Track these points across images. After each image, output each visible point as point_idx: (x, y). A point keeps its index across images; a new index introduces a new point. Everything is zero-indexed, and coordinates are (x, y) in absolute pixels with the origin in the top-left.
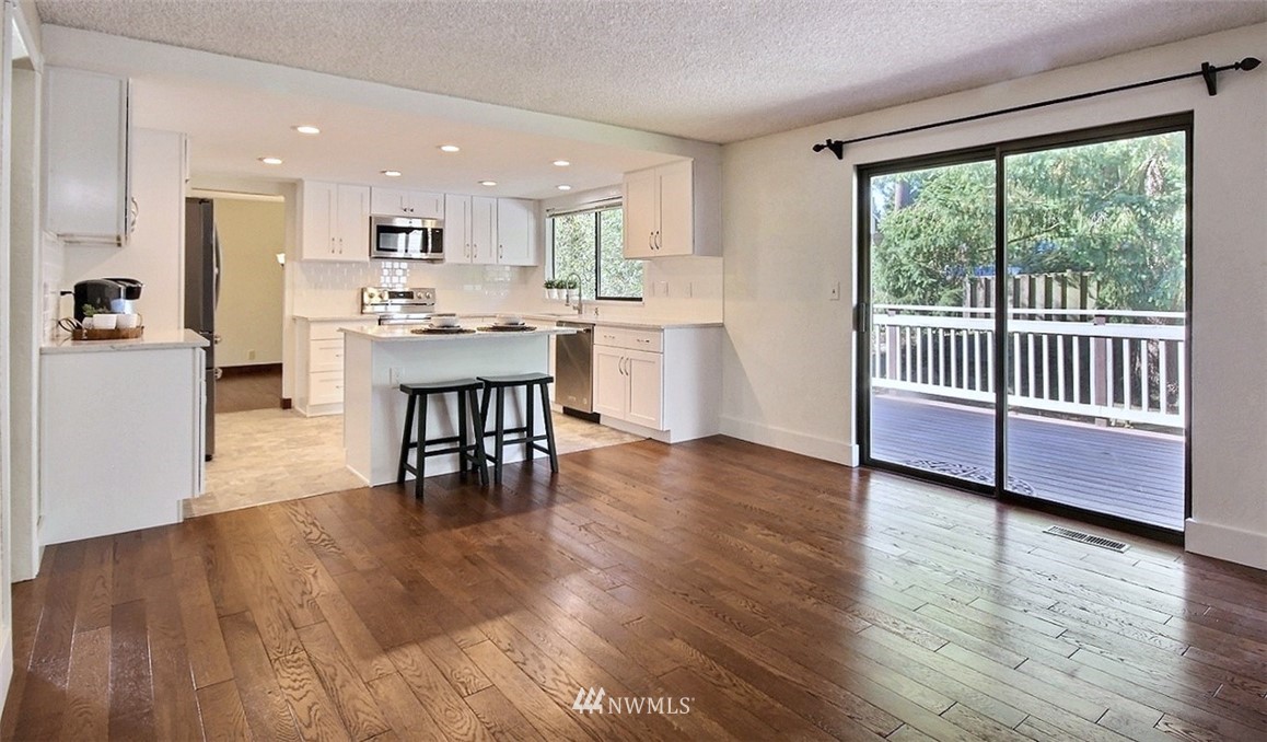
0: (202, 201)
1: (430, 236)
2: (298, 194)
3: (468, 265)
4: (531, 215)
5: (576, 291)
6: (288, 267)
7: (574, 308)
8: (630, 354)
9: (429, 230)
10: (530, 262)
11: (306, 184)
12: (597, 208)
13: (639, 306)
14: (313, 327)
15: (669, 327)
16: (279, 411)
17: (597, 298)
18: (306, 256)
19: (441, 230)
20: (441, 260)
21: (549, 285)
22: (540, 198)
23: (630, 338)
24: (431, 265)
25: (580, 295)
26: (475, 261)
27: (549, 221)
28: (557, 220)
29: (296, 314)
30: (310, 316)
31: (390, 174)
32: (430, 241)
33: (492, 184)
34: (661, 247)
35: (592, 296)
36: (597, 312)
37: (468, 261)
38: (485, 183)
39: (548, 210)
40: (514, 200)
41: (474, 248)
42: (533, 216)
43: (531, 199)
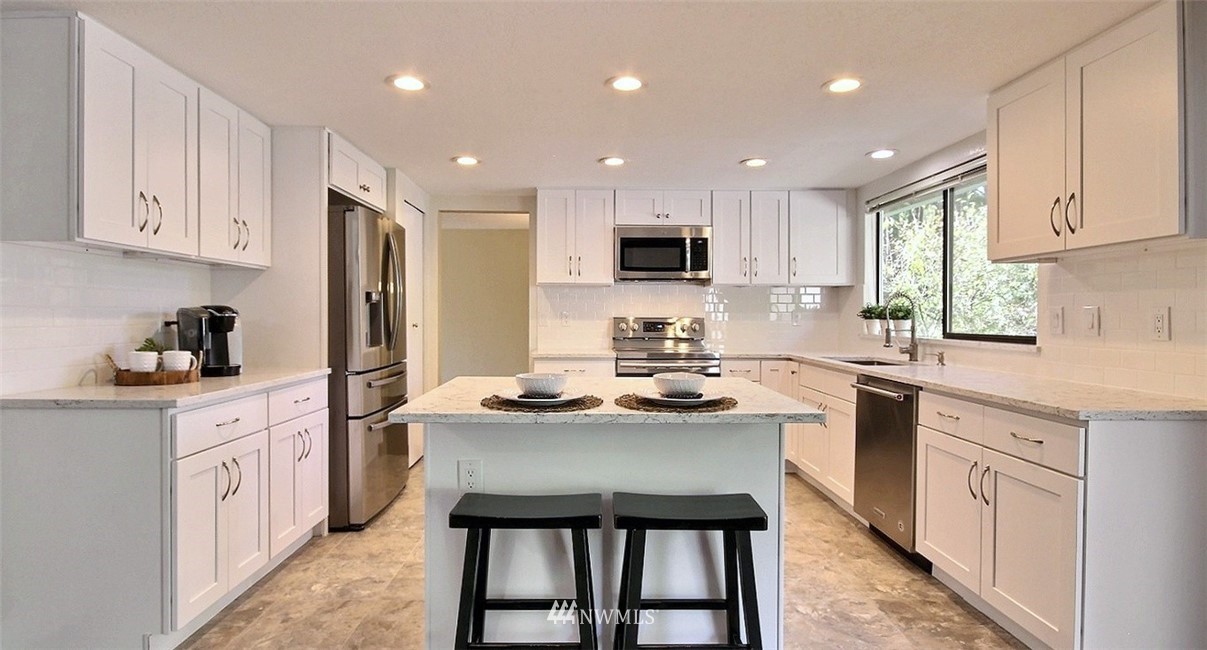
1: (688, 247)
3: (745, 285)
4: (842, 212)
5: (907, 324)
6: (531, 293)
7: (902, 351)
8: (997, 462)
10: (841, 280)
13: (1029, 353)
15: (1103, 416)
17: (947, 335)
19: (705, 240)
21: (869, 314)
22: (857, 184)
23: (997, 428)
25: (913, 330)
26: (756, 281)
27: (871, 216)
31: (610, 162)
32: (688, 255)
33: (761, 163)
34: (1082, 227)
35: (936, 332)
36: (941, 360)
37: (745, 281)
38: (749, 163)
39: (868, 202)
40: (815, 192)
41: (754, 262)
42: (845, 213)
43: (842, 189)
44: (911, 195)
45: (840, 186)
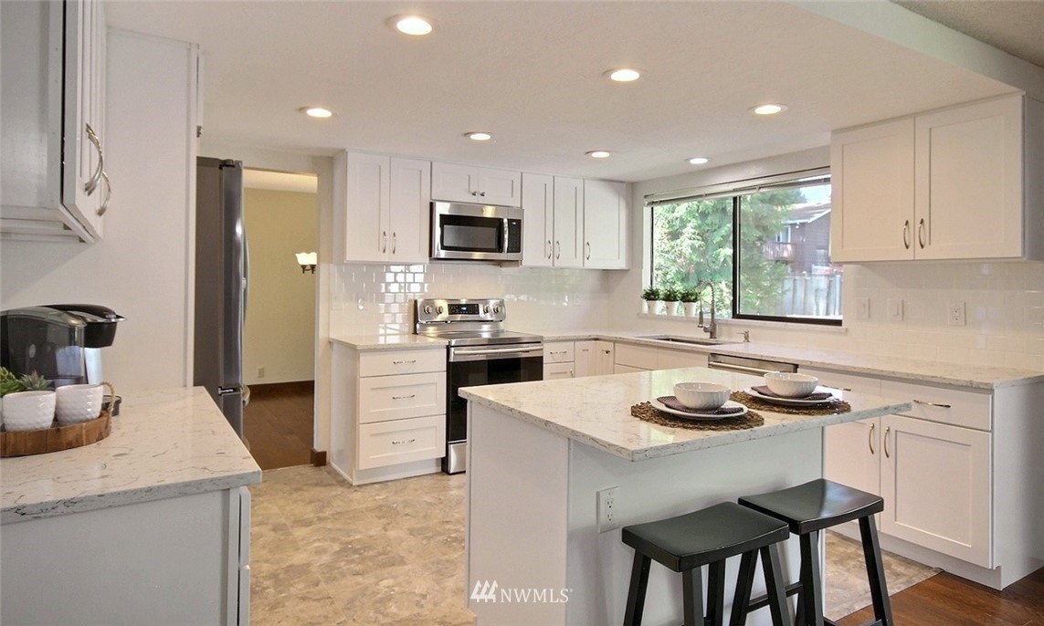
0: (225, 164)
1: (506, 229)
2: (338, 172)
3: (547, 268)
4: (623, 204)
6: (323, 271)
7: (706, 330)
9: (505, 221)
10: (619, 263)
11: (351, 157)
12: (735, 190)
13: (836, 333)
14: (364, 360)
16: (307, 470)
17: (735, 315)
18: (351, 255)
19: (519, 222)
20: (516, 262)
21: (651, 296)
22: (633, 180)
24: (498, 268)
25: (713, 312)
26: (558, 263)
27: (647, 210)
28: (658, 209)
29: (332, 336)
30: (360, 343)
31: (476, 137)
32: (506, 236)
33: (605, 155)
34: (930, 244)
35: (725, 313)
36: (747, 338)
37: (548, 263)
38: (594, 155)
39: (646, 196)
40: (603, 183)
41: (556, 245)
42: (624, 204)
43: (622, 182)
44: (701, 196)
45: (620, 179)
